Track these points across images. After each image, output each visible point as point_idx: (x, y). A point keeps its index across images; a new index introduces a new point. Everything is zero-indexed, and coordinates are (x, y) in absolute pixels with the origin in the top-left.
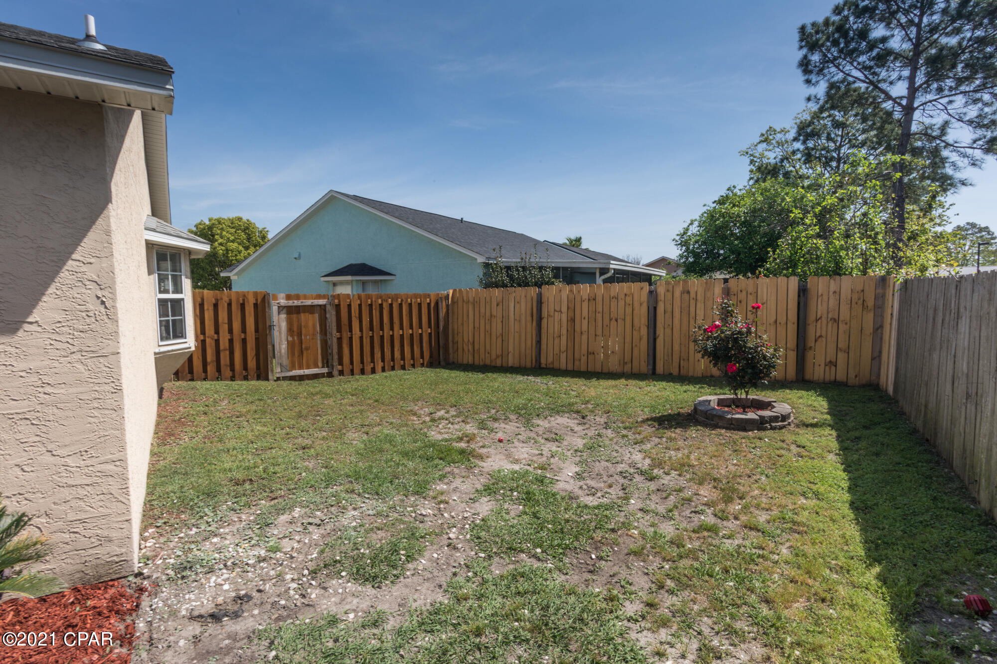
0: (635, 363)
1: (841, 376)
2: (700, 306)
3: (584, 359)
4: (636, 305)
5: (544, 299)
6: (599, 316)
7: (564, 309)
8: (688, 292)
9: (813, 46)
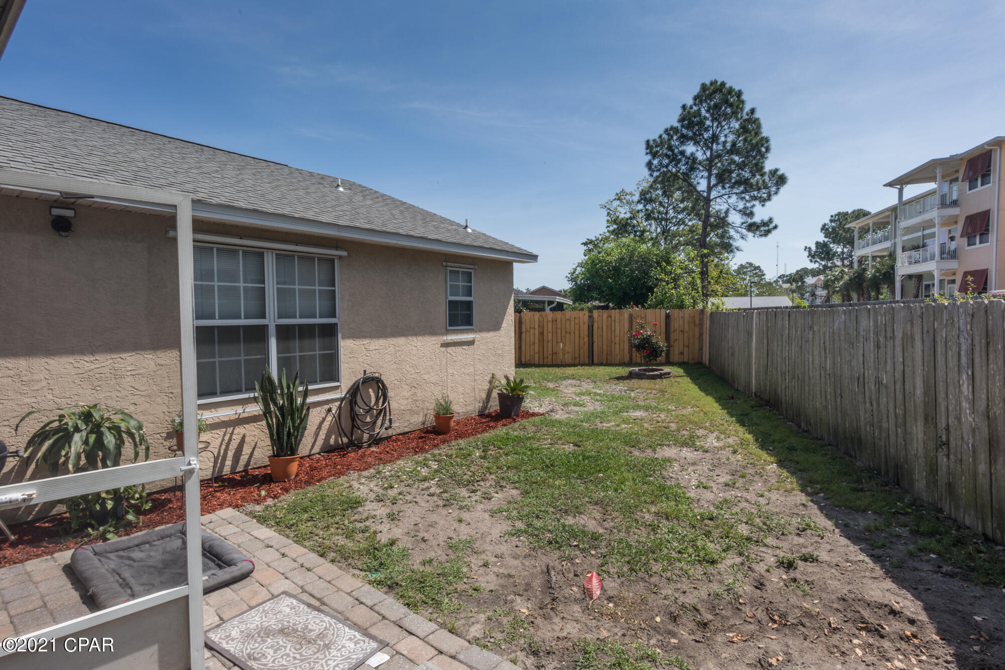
0: (582, 358)
1: (686, 360)
2: (617, 324)
3: (550, 357)
4: (581, 324)
5: (523, 320)
6: (559, 331)
7: (537, 327)
8: (611, 317)
9: (654, 155)
